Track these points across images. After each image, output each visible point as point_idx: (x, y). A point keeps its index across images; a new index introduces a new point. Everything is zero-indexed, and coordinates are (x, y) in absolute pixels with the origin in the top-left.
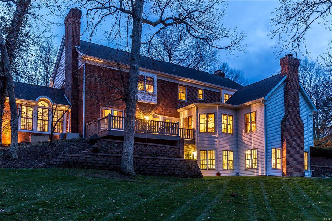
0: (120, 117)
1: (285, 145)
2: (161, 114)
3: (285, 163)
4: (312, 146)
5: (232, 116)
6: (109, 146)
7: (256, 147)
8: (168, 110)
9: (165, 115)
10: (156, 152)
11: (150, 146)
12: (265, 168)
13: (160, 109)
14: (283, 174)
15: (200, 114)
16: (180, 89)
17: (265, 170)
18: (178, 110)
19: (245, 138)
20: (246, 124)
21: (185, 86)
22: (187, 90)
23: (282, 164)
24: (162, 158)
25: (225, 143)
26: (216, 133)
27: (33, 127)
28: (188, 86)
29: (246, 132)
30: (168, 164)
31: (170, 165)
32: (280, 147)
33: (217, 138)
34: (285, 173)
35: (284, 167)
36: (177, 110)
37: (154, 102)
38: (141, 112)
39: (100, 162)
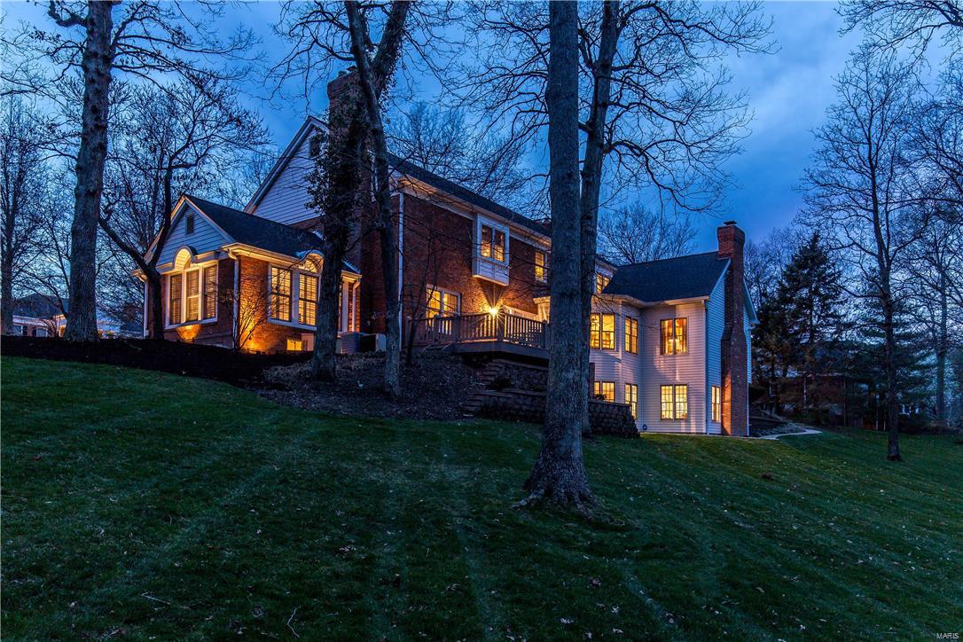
1: (728, 381)
2: (511, 306)
3: (728, 413)
7: (685, 382)
8: (521, 298)
9: (517, 307)
12: (704, 421)
13: (511, 296)
14: (724, 432)
16: (537, 259)
17: (704, 423)
18: (536, 300)
19: (660, 363)
20: (663, 339)
21: (544, 253)
22: (546, 261)
23: (722, 413)
25: (629, 371)
27: (293, 316)
28: (548, 254)
29: (662, 352)
32: (719, 385)
33: (619, 361)
34: (729, 430)
35: (725, 419)
36: (534, 299)
37: (504, 282)
38: (485, 300)
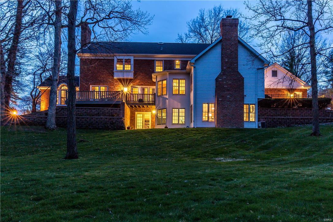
0: (106, 92)
2: (138, 85)
4: (263, 98)
5: (185, 79)
6: (62, 111)
7: (192, 103)
8: (144, 81)
10: (98, 113)
11: (94, 109)
13: (138, 82)
15: (158, 81)
16: (157, 64)
17: (193, 123)
20: (191, 85)
21: (162, 60)
22: (163, 64)
23: (215, 117)
24: (100, 117)
25: (176, 102)
26: (167, 95)
28: (164, 60)
30: (94, 121)
31: (96, 122)
32: (213, 102)
33: (167, 99)
37: (131, 77)
38: (121, 86)
39: (43, 121)
